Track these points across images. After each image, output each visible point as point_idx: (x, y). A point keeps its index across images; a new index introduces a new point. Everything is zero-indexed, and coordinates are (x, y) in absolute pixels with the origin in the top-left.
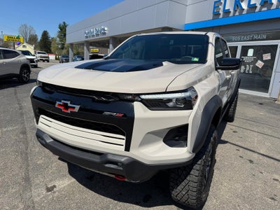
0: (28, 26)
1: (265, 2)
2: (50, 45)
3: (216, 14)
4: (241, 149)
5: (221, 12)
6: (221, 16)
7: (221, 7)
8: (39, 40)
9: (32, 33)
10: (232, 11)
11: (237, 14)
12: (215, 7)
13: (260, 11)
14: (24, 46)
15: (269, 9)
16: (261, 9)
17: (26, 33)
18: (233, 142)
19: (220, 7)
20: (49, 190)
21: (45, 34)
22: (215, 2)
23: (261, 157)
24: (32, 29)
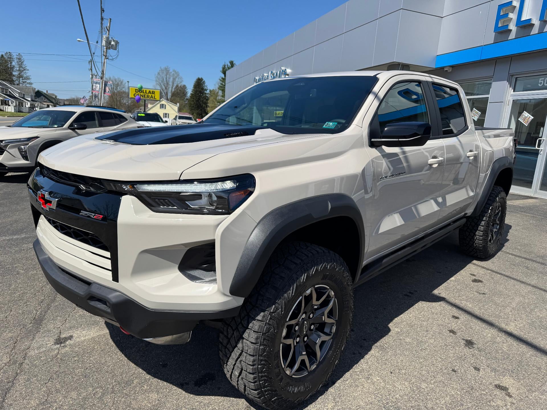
0: (171, 70)
2: (206, 103)
3: (502, 32)
4: (463, 317)
5: (512, 27)
6: (512, 36)
7: (513, 16)
8: (189, 95)
9: (177, 82)
10: (536, 22)
12: (499, 17)
14: (162, 106)
17: (168, 84)
18: (457, 302)
19: (511, 15)
20: (60, 341)
21: (199, 84)
22: (501, 7)
23: (501, 338)
24: (177, 74)
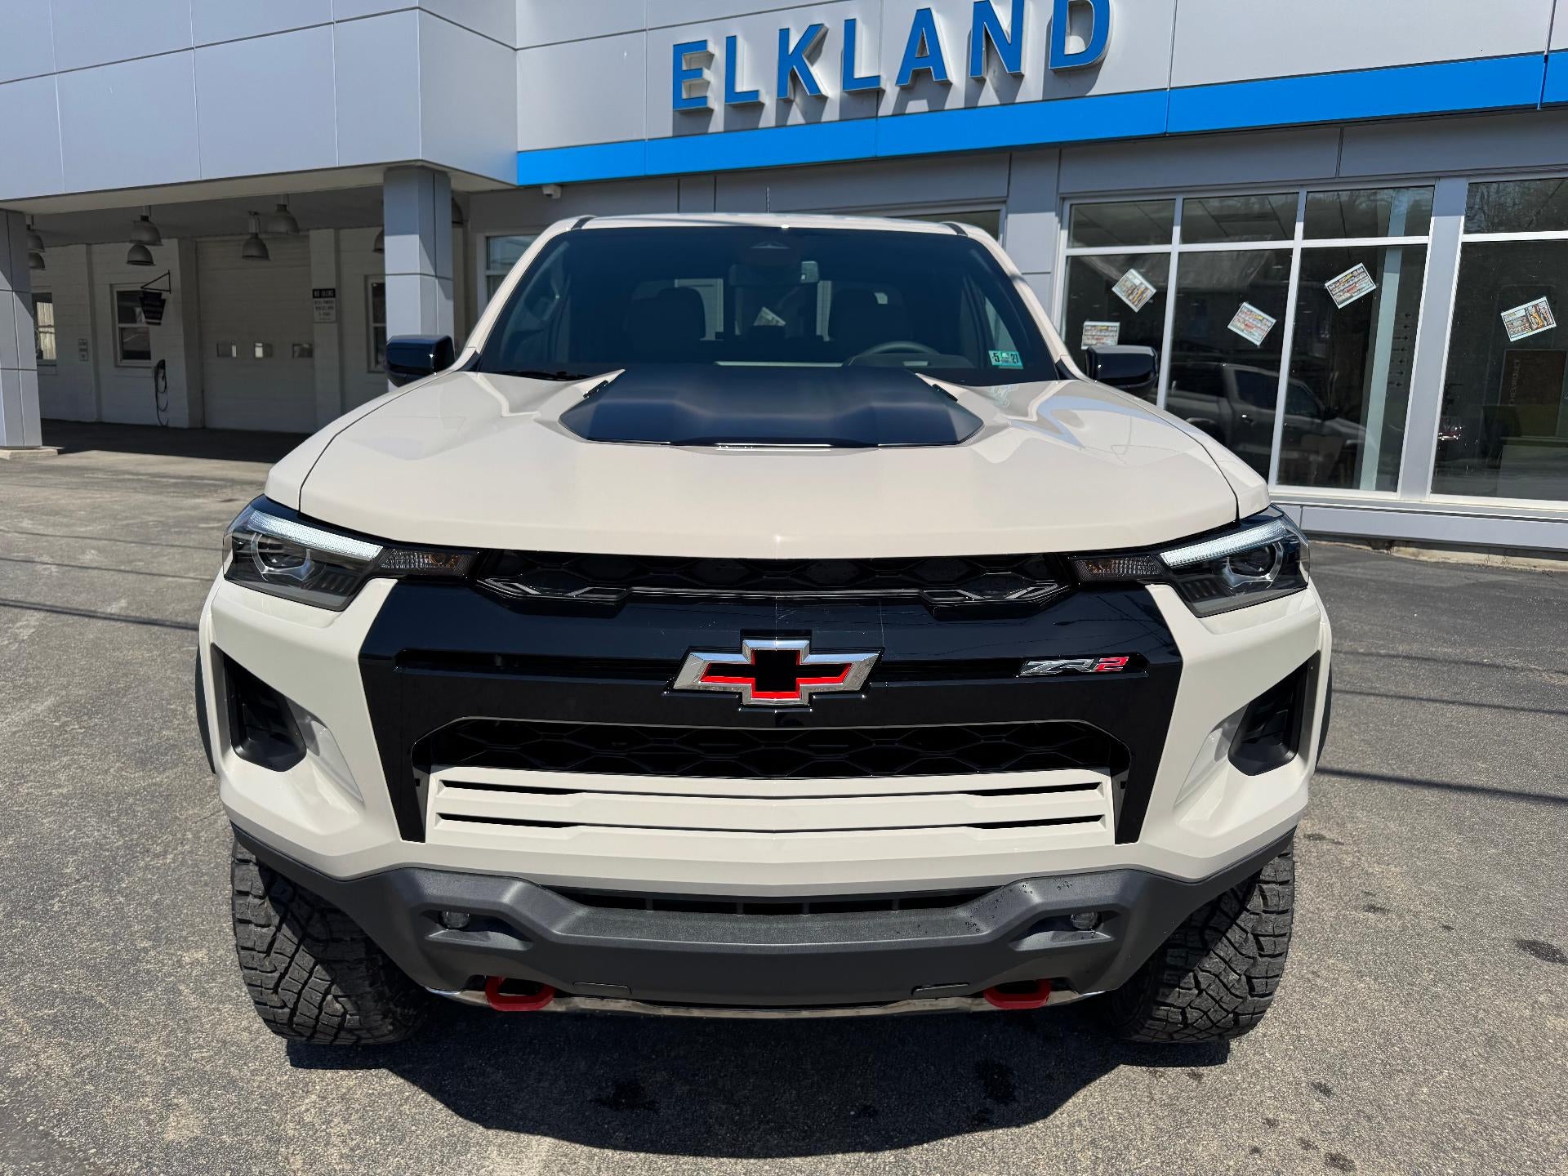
1: (917, 74)
3: (692, 112)
5: (716, 102)
6: (717, 124)
7: (714, 77)
10: (769, 99)
11: (796, 117)
12: (679, 76)
13: (899, 113)
15: (937, 108)
16: (901, 103)
19: (708, 74)
22: (680, 50)
